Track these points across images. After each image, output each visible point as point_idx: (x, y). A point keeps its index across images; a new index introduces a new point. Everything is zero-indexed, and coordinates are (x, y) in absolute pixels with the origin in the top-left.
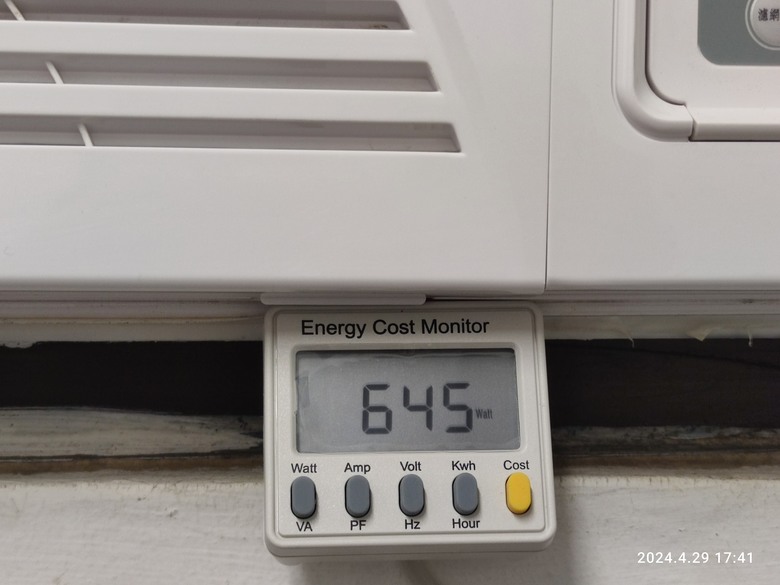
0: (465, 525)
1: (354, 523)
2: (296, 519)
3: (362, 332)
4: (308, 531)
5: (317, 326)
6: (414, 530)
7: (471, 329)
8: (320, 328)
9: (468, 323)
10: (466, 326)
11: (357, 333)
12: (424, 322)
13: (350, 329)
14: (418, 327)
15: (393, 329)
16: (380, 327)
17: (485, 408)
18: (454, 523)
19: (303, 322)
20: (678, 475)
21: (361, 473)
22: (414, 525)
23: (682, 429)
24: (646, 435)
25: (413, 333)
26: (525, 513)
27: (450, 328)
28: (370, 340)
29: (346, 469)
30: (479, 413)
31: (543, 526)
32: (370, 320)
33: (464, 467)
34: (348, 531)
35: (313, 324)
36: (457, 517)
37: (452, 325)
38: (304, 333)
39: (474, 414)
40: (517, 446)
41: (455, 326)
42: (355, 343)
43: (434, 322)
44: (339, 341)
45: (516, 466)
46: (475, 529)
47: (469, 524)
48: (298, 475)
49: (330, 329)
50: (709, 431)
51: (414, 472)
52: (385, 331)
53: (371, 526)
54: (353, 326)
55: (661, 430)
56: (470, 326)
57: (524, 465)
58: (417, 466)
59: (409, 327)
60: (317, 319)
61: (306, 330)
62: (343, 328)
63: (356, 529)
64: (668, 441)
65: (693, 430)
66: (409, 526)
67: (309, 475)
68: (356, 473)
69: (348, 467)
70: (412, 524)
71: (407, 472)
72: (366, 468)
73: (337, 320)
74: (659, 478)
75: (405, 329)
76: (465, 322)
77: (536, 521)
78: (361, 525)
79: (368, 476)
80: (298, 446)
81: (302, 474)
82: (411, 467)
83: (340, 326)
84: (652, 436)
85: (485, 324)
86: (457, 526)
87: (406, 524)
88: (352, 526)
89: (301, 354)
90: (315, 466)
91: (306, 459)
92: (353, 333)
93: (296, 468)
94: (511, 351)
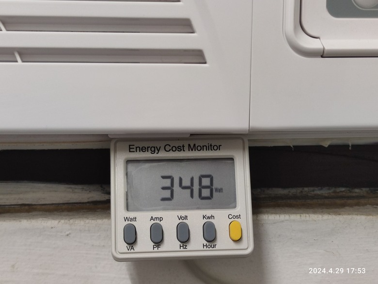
0: (209, 246)
1: (155, 246)
2: (126, 245)
3: (158, 151)
4: (132, 251)
5: (136, 148)
6: (184, 250)
7: (212, 149)
8: (138, 149)
9: (211, 145)
10: (210, 147)
11: (156, 151)
12: (189, 145)
13: (153, 149)
14: (186, 148)
15: (174, 149)
16: (168, 148)
17: (219, 187)
18: (204, 246)
19: (130, 146)
20: (314, 213)
21: (158, 222)
22: (184, 247)
23: (316, 189)
24: (299, 191)
25: (184, 151)
26: (238, 241)
27: (202, 148)
28: (162, 154)
29: (151, 219)
30: (216, 190)
31: (247, 247)
32: (162, 144)
33: (209, 218)
34: (152, 250)
35: (134, 147)
36: (205, 242)
37: (203, 146)
38: (130, 151)
39: (214, 190)
40: (235, 207)
41: (205, 147)
42: (155, 156)
43: (195, 145)
44: (148, 155)
45: (234, 217)
46: (214, 249)
47: (211, 246)
48: (127, 222)
49: (143, 149)
50: (329, 189)
51: (184, 221)
52: (170, 150)
53: (163, 248)
54: (154, 147)
55: (306, 189)
56: (212, 147)
57: (238, 217)
58: (186, 218)
59: (182, 148)
60: (137, 144)
61: (131, 150)
62: (149, 149)
63: (156, 249)
64: (309, 194)
65: (321, 189)
66: (182, 248)
67: (133, 223)
68: (156, 222)
69: (152, 218)
70: (183, 246)
71: (181, 221)
72: (161, 219)
73: (146, 144)
74: (304, 215)
75: (180, 149)
76: (210, 145)
77: (244, 244)
78: (158, 247)
79: (161, 223)
80: (127, 208)
81: (129, 222)
82: (183, 218)
83: (148, 147)
84: (302, 192)
85: (219, 146)
86: (205, 247)
87: (180, 246)
88: (154, 248)
89: (128, 162)
90: (136, 218)
91: (131, 215)
92: (154, 151)
93: (126, 219)
94: (232, 159)
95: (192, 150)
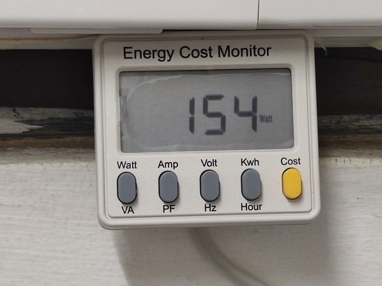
0: (251, 208)
1: (166, 207)
2: (121, 205)
3: (171, 57)
4: (131, 214)
5: (135, 52)
6: (212, 212)
7: (257, 53)
8: (138, 53)
10: (253, 50)
11: (167, 58)
12: (220, 48)
13: (162, 54)
14: (215, 53)
16: (185, 52)
17: (267, 114)
18: (242, 207)
19: (125, 48)
21: (171, 169)
22: (212, 208)
25: (211, 56)
28: (177, 62)
30: (262, 118)
31: (310, 208)
33: (250, 163)
35: (132, 50)
36: (244, 202)
37: (242, 50)
38: (125, 58)
39: (258, 119)
40: (292, 146)
43: (228, 47)
45: (290, 162)
46: (258, 211)
49: (146, 54)
51: (212, 168)
53: (179, 209)
54: (164, 51)
56: (256, 50)
57: (297, 161)
58: (214, 163)
59: (208, 52)
60: (136, 46)
61: (127, 55)
62: (156, 53)
63: (167, 212)
66: (208, 209)
67: (131, 170)
68: (167, 169)
69: (161, 164)
71: (207, 168)
72: (175, 165)
73: (151, 46)
74: (343, 159)
75: (205, 53)
76: (252, 47)
77: (305, 205)
78: (171, 208)
79: (176, 171)
80: (123, 148)
81: (126, 170)
82: (209, 164)
83: (154, 51)
85: (268, 49)
87: (206, 207)
88: (164, 209)
89: (123, 73)
90: (135, 163)
91: (129, 158)
92: (164, 57)
93: (120, 165)
94: (288, 70)
95: (224, 56)
